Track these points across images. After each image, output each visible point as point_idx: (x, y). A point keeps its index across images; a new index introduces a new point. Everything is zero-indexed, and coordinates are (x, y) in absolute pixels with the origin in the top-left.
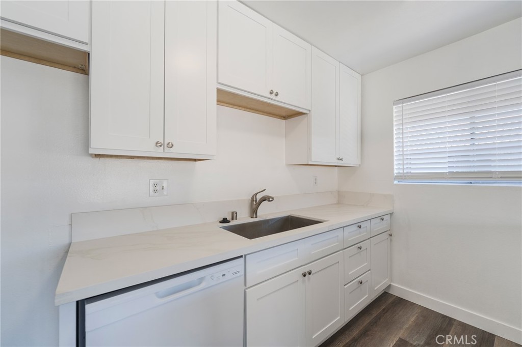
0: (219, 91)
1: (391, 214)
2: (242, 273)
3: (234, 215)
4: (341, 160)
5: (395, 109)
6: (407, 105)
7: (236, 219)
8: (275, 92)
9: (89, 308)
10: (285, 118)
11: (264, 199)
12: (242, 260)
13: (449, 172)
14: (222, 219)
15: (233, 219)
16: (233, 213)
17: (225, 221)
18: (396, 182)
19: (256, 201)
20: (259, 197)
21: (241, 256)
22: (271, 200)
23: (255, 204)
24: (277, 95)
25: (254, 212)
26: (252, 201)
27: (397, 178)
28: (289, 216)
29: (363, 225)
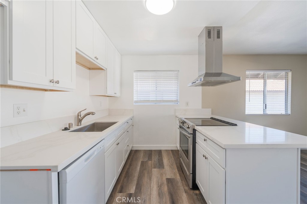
0: (77, 53)
1: (133, 117)
3: (71, 125)
6: (139, 73)
7: (72, 127)
10: (90, 69)
11: (89, 114)
14: (64, 128)
15: (70, 128)
17: (66, 129)
18: (134, 104)
19: (80, 116)
22: (94, 114)
23: (81, 118)
24: (97, 59)
25: (79, 122)
26: (78, 116)
27: (135, 102)
28: (94, 123)
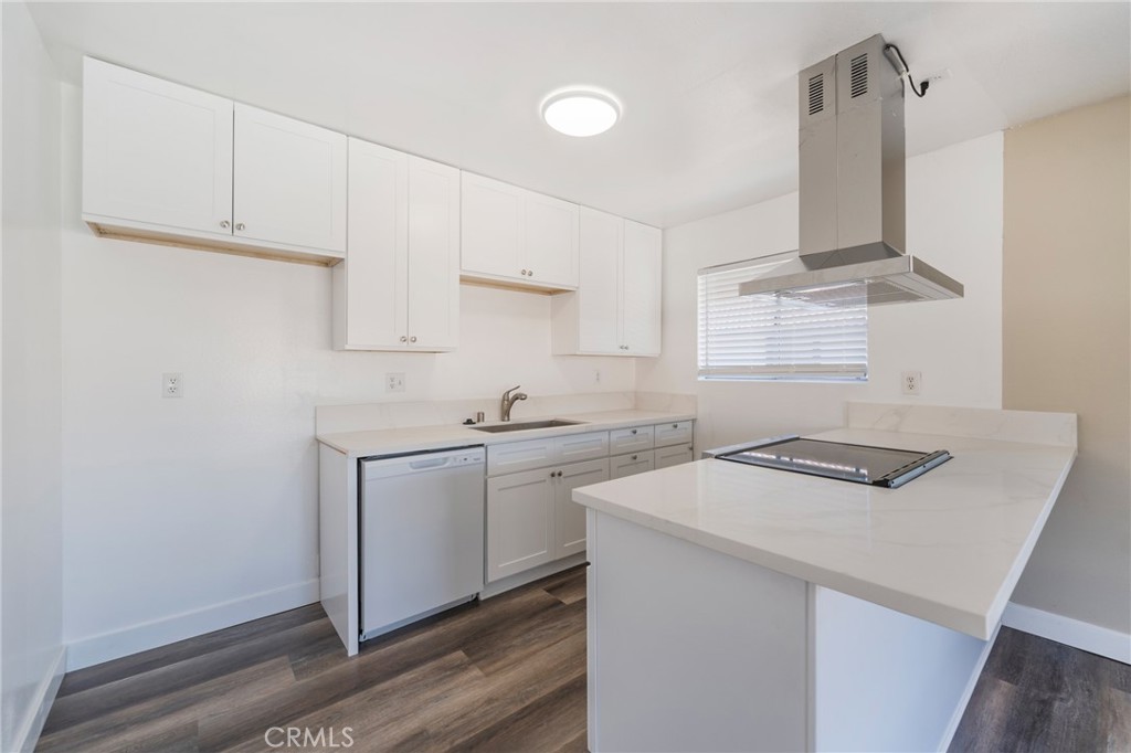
1: (694, 421)
2: (483, 460)
3: (481, 417)
4: (626, 348)
5: (700, 280)
7: (484, 420)
8: (527, 272)
9: (367, 465)
10: (550, 293)
11: (516, 398)
12: (482, 449)
13: (767, 366)
14: (466, 420)
15: (479, 421)
16: (479, 414)
17: (469, 422)
18: (701, 378)
19: (508, 400)
20: (511, 395)
21: (481, 445)
22: (524, 398)
23: (508, 403)
24: (531, 274)
25: (506, 413)
26: (504, 400)
27: (701, 373)
29: (639, 431)
